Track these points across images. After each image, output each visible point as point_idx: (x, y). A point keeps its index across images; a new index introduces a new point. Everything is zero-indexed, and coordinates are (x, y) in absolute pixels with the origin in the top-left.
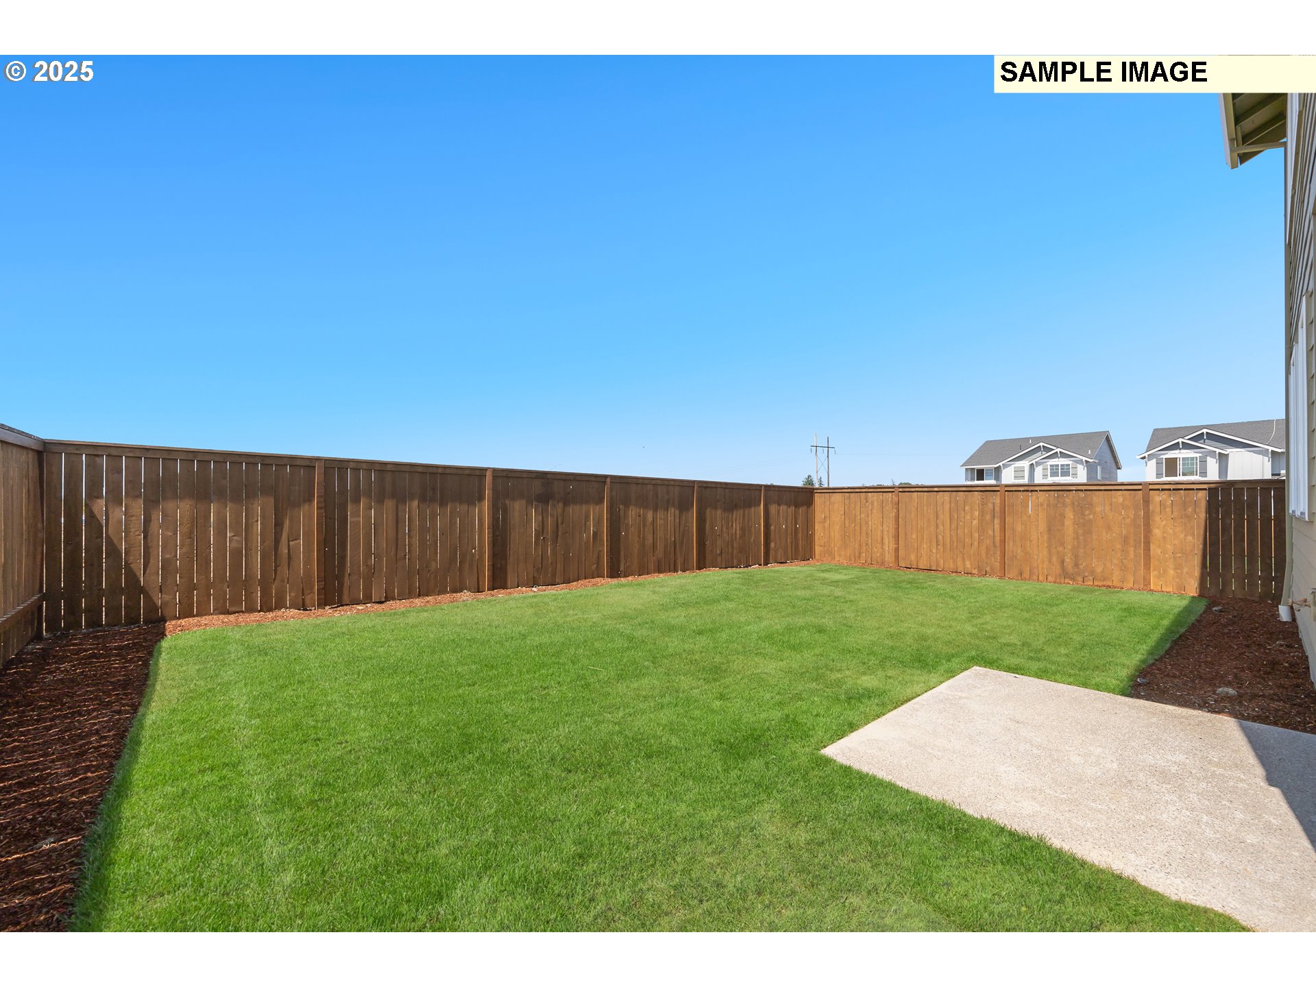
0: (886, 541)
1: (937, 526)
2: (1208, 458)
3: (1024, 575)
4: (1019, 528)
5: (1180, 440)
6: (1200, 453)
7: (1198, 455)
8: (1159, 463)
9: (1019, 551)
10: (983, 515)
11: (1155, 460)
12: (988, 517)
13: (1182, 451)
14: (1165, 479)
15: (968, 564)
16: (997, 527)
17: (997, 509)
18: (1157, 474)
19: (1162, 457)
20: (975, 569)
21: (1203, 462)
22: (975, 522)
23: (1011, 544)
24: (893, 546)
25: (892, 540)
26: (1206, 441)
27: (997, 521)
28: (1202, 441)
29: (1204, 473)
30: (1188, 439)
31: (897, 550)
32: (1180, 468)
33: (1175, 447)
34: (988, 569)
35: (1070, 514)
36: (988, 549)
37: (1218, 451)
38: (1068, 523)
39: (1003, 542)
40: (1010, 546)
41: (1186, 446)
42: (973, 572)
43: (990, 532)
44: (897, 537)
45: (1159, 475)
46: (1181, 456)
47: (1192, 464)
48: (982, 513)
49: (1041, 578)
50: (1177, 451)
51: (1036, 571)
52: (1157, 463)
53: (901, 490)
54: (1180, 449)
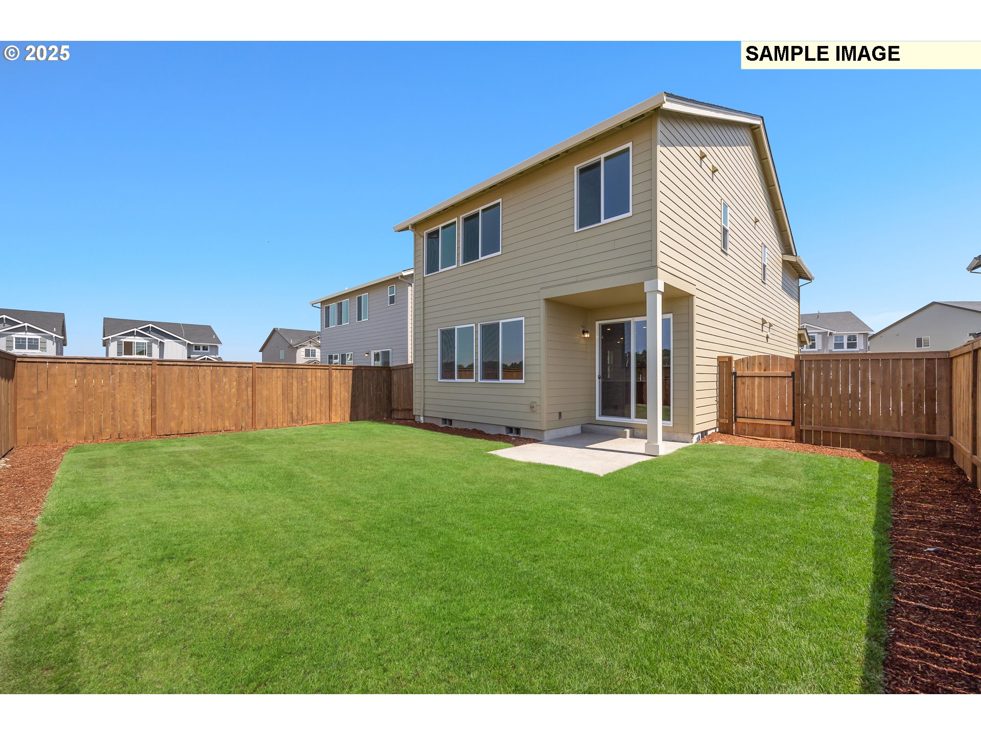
0: (140, 413)
1: (199, 395)
2: (153, 344)
3: (268, 426)
4: (265, 393)
5: (135, 330)
6: (148, 340)
7: (146, 341)
8: (119, 345)
9: (265, 409)
10: (239, 385)
11: (116, 342)
12: (243, 386)
13: (136, 337)
14: (124, 356)
15: (227, 424)
16: (250, 393)
17: (250, 380)
18: (118, 353)
19: (121, 340)
20: (233, 426)
21: (150, 346)
22: (233, 390)
23: (260, 404)
24: (148, 417)
25: (148, 412)
26: (151, 332)
27: (250, 389)
28: (148, 332)
29: (150, 354)
30: (140, 329)
31: (153, 421)
32: (135, 349)
33: (131, 334)
34: (243, 425)
35: (295, 384)
36: (243, 410)
37: (159, 340)
38: (294, 388)
39: (254, 403)
40: (259, 405)
41: (139, 334)
42: (232, 429)
43: (245, 397)
44: (153, 408)
45: (119, 353)
46: (136, 341)
47: (143, 347)
48: (239, 383)
49: (279, 425)
50: (133, 337)
51: (276, 421)
52: (118, 345)
53: (158, 363)
54: (135, 336)
